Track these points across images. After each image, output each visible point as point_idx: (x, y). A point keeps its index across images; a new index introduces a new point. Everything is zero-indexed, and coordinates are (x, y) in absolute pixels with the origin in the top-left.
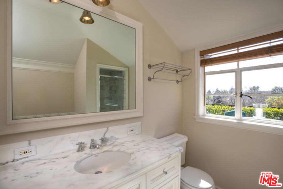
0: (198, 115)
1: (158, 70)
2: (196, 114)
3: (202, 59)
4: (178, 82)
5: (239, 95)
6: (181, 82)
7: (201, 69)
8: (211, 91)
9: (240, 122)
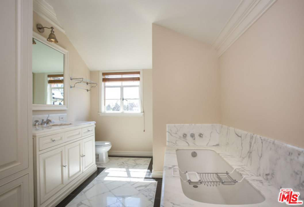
0: (101, 112)
1: (78, 82)
2: (100, 111)
3: (104, 77)
4: (88, 90)
5: (122, 99)
6: (90, 90)
7: (103, 83)
8: (111, 105)
9: (123, 113)
